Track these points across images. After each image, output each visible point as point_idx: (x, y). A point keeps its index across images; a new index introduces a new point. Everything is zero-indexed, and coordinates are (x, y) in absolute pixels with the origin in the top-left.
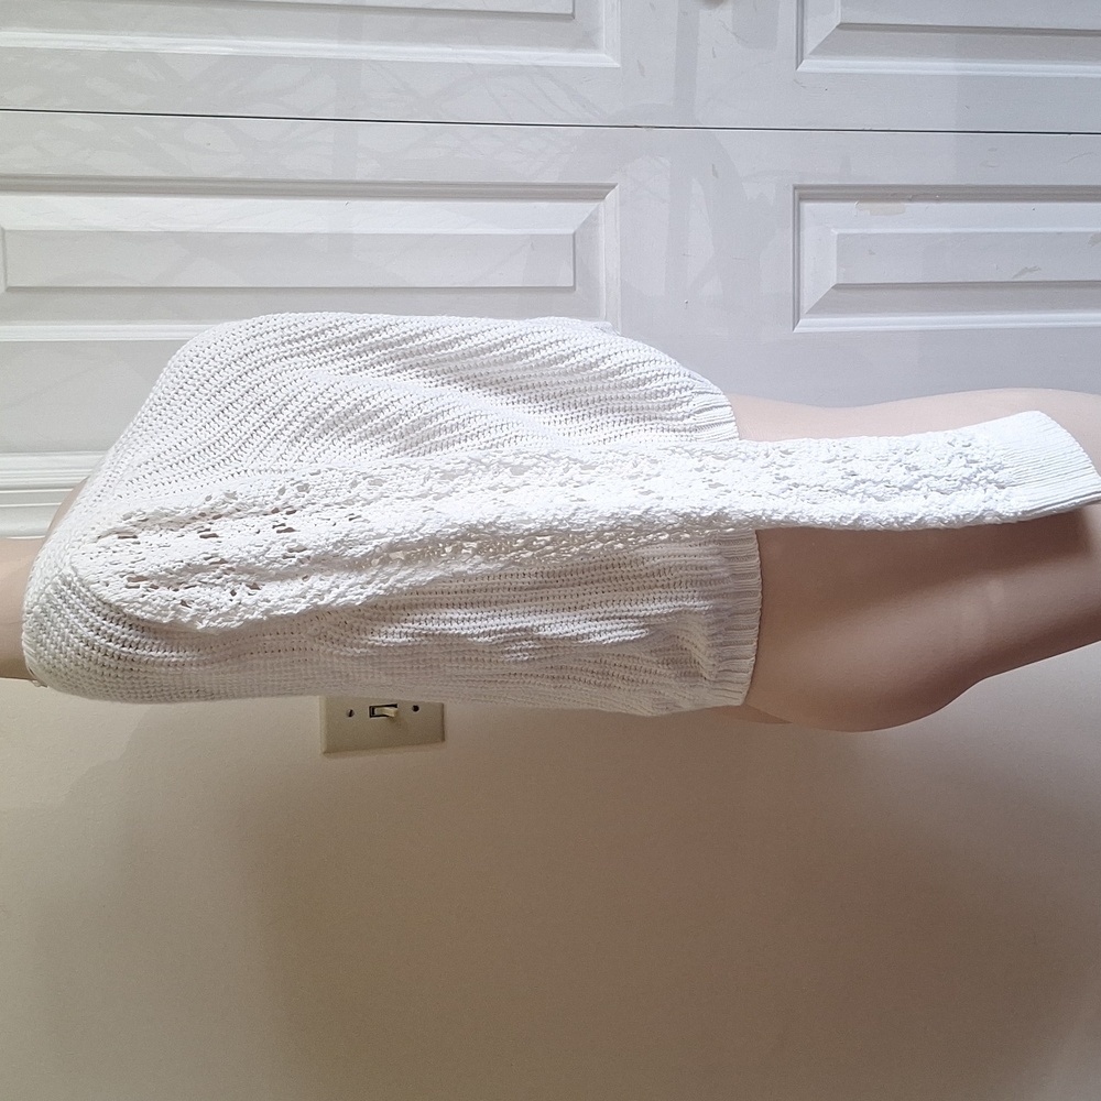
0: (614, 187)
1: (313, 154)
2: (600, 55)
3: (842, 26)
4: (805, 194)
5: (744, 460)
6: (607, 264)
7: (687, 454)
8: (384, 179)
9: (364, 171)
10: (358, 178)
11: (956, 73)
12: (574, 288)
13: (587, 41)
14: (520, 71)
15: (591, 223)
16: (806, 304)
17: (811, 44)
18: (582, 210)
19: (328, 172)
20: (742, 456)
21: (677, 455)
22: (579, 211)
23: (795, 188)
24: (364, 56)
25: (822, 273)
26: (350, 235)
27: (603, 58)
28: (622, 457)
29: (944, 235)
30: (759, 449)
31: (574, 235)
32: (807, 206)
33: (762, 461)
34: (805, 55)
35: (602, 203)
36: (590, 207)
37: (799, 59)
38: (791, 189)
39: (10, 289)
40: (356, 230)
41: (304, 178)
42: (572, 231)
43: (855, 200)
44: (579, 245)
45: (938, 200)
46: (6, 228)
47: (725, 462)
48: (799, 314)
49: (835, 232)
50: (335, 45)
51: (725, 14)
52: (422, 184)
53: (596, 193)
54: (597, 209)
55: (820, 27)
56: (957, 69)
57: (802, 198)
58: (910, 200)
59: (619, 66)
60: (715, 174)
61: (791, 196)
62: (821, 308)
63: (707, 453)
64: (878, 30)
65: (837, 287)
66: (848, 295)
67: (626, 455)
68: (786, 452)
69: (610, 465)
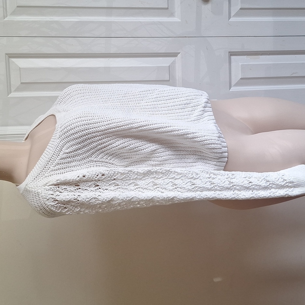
0: (179, 53)
1: (100, 46)
2: (175, 18)
3: (241, 9)
4: (232, 54)
5: (221, 176)
6: (178, 74)
7: (206, 173)
8: (118, 52)
9: (113, 51)
10: (112, 52)
11: (273, 20)
12: (169, 80)
13: (172, 15)
14: (154, 23)
15: (174, 63)
16: (233, 83)
17: (233, 14)
18: (171, 59)
19: (103, 51)
20: (221, 174)
21: (203, 173)
22: (170, 60)
23: (229, 52)
24: (113, 20)
25: (237, 75)
26: (109, 67)
27: (176, 19)
28: (188, 172)
29: (271, 64)
30: (226, 173)
31: (169, 66)
32: (232, 57)
33: (226, 176)
34: (231, 16)
35: (176, 58)
36: (173, 59)
37: (230, 18)
38: (228, 53)
39: (22, 83)
40: (111, 66)
41: (97, 53)
42: (169, 65)
43: (246, 55)
44: (170, 69)
45: (269, 55)
46: (21, 67)
47: (216, 176)
48: (231, 86)
49: (240, 64)
50: (105, 18)
51: (209, 6)
52: (128, 53)
53: (175, 55)
54: (175, 59)
55: (235, 9)
56: (274, 19)
57: (231, 55)
58: (261, 55)
59: (180, 21)
60: (207, 49)
61: (228, 55)
62: (237, 84)
63: (212, 173)
64: (251, 9)
65: (241, 79)
66: (244, 81)
67: (190, 172)
68: (233, 174)
69: (185, 174)
